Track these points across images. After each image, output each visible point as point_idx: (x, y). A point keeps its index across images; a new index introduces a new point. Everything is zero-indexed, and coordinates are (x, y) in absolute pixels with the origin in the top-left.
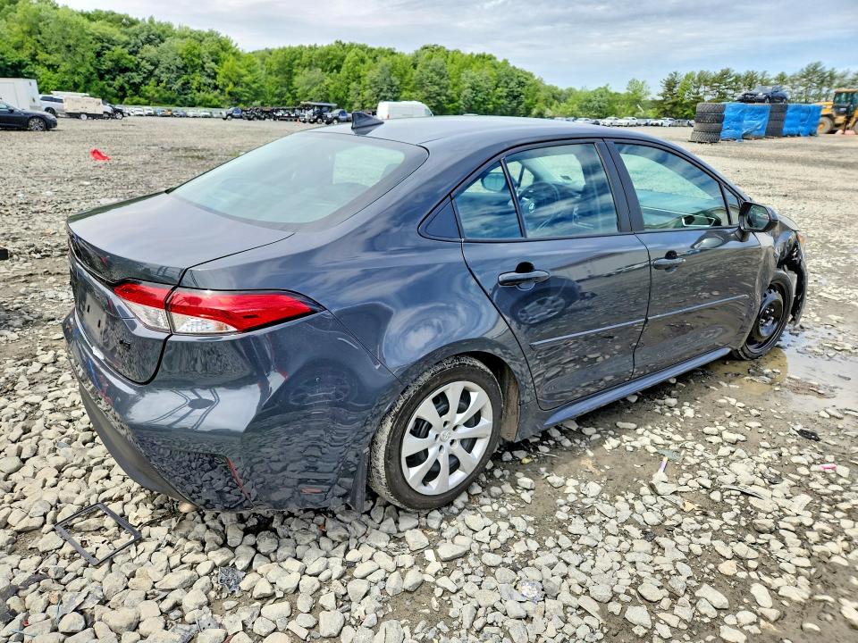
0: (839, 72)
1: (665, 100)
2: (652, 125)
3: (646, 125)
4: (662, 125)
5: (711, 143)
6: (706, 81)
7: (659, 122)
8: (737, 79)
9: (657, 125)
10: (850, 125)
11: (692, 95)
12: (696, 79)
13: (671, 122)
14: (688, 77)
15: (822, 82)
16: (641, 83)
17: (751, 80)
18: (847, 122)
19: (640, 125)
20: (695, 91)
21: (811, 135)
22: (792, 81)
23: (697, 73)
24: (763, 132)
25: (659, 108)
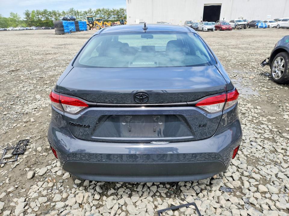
0: (79, 11)
1: (27, 20)
2: (29, 29)
3: (27, 29)
4: (33, 29)
5: (63, 34)
6: (40, 13)
7: (32, 28)
8: (50, 13)
9: (31, 29)
10: (94, 27)
11: (37, 18)
12: (36, 12)
13: (35, 28)
14: (33, 12)
15: (76, 14)
16: (15, 14)
17: (55, 13)
18: (93, 26)
19: (24, 30)
20: (37, 17)
21: (86, 30)
22: (67, 14)
23: (36, 11)
24: (75, 30)
25: (26, 23)
